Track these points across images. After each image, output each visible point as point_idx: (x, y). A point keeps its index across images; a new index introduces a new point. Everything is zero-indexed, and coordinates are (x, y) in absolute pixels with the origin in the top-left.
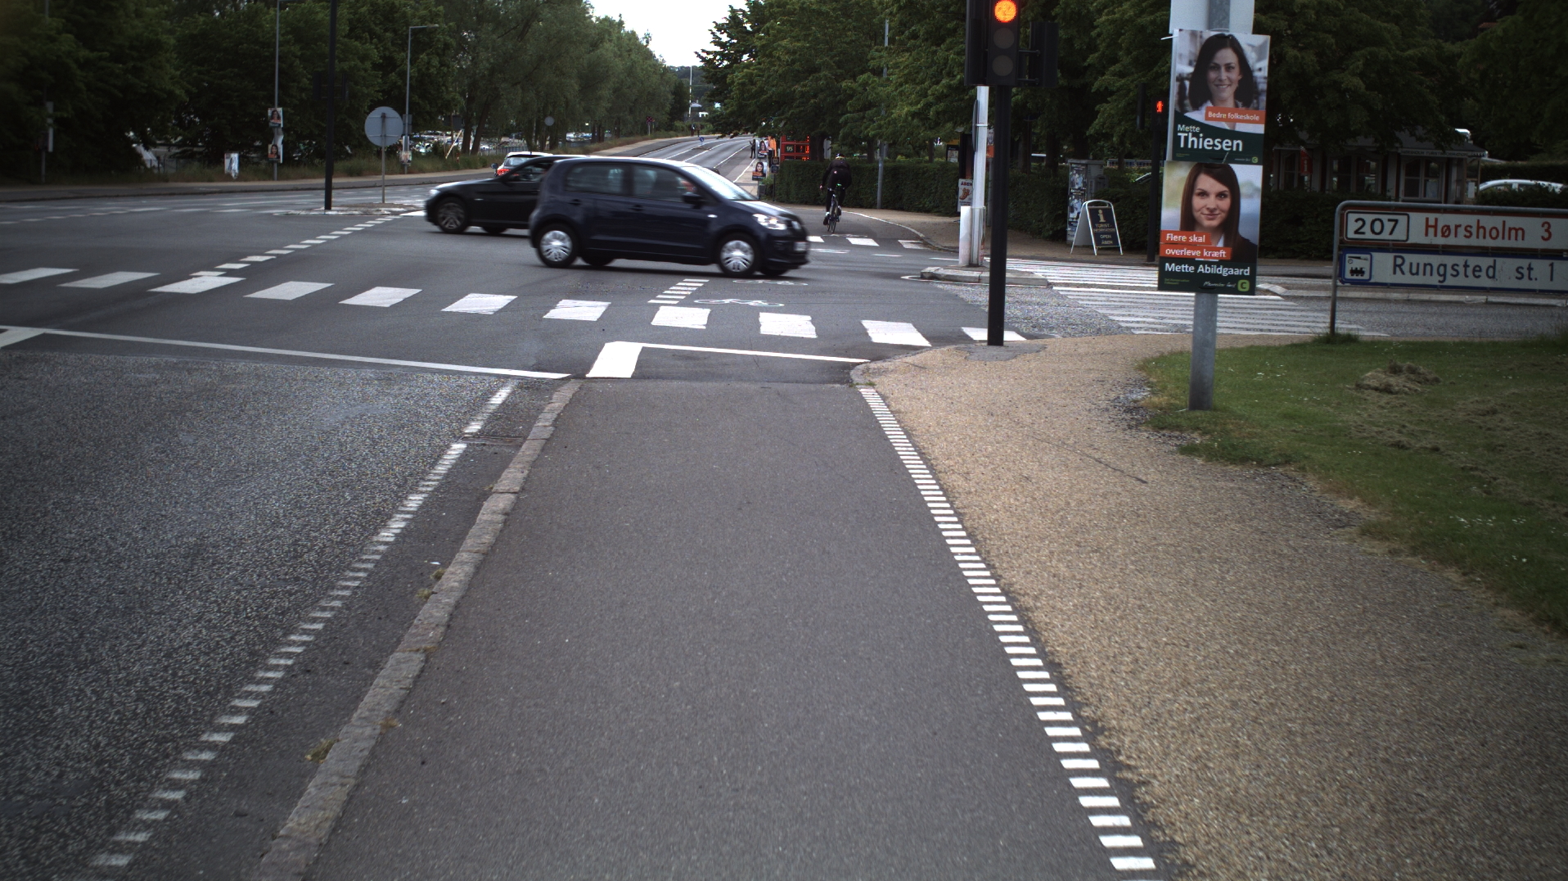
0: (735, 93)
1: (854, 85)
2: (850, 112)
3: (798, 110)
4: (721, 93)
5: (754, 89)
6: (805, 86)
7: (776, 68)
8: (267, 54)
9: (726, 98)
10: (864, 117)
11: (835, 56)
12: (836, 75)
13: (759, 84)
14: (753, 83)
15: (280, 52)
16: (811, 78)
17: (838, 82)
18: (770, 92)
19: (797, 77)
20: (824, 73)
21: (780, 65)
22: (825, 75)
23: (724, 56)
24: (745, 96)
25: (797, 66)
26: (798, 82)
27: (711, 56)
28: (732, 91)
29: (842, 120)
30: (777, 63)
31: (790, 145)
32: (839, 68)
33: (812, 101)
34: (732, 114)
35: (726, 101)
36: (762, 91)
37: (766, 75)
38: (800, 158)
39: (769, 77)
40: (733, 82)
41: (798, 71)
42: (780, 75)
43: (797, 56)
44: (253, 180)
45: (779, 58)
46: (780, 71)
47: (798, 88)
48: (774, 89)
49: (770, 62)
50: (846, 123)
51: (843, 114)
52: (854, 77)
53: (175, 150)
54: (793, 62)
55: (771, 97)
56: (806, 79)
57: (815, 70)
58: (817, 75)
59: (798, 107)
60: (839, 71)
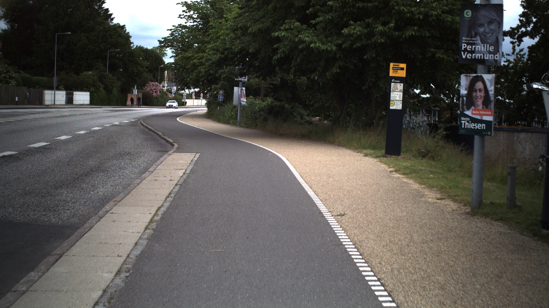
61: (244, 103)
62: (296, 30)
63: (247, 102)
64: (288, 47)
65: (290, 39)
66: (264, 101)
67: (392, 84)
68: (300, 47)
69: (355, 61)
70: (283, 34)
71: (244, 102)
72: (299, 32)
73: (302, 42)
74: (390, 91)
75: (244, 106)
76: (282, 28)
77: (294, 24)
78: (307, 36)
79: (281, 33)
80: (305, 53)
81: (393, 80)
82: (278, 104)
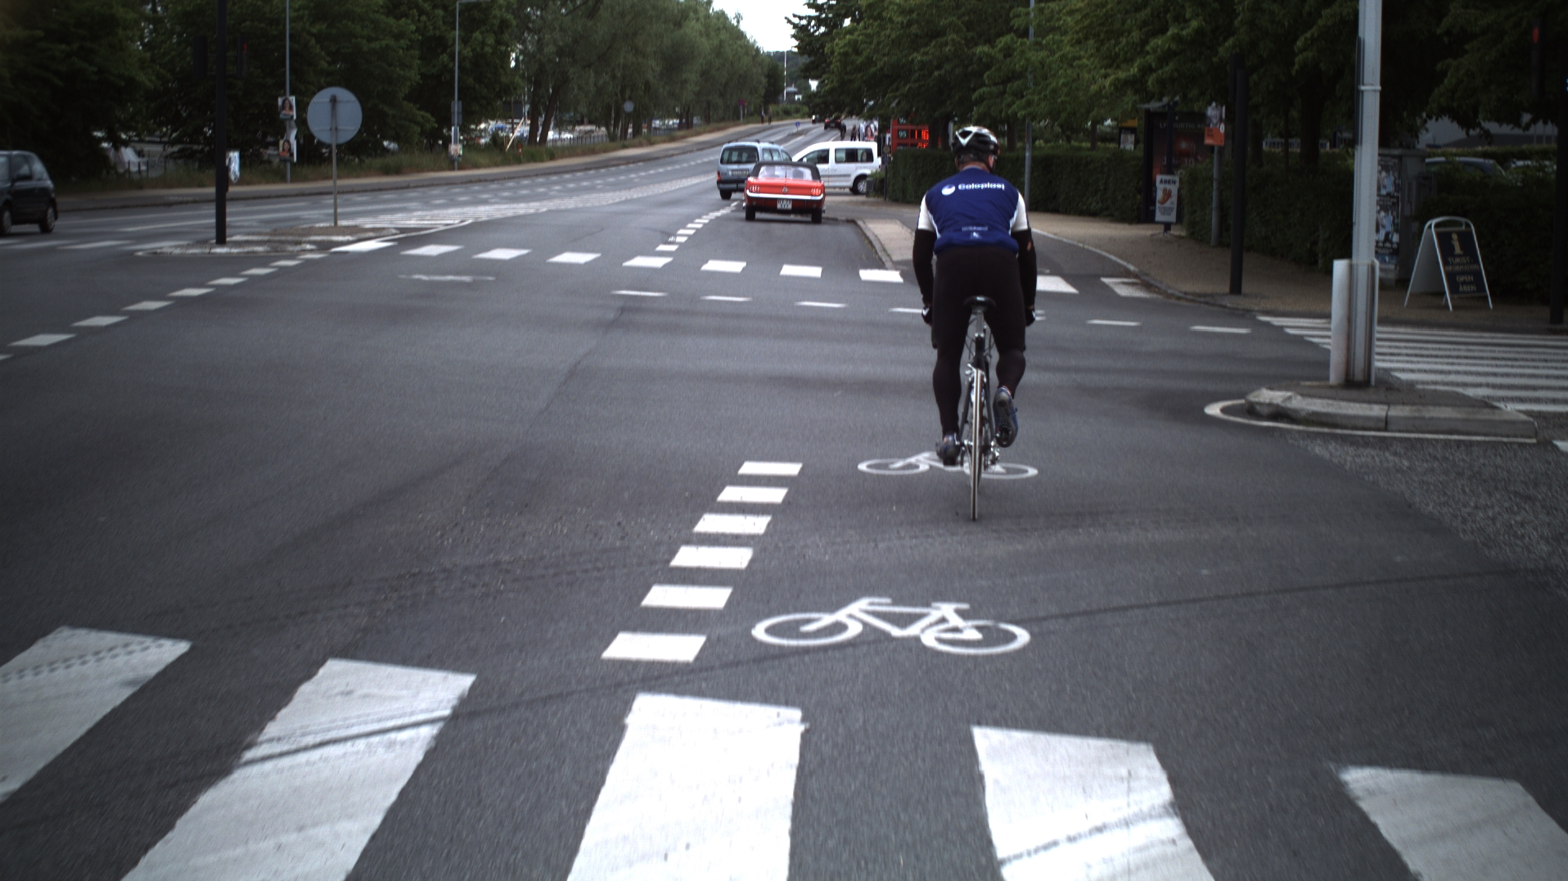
0: (835, 65)
1: (992, 52)
2: (987, 86)
3: (917, 85)
4: (817, 67)
5: (859, 60)
6: (926, 54)
7: (888, 32)
8: (275, 33)
9: (824, 72)
10: (1004, 92)
11: (964, 15)
12: (965, 39)
13: (865, 54)
14: (857, 52)
15: (291, 29)
16: (933, 43)
17: (969, 48)
18: (880, 64)
19: (916, 43)
20: (952, 36)
21: (892, 29)
22: (953, 40)
23: (820, 22)
24: (848, 69)
25: (914, 29)
26: (916, 50)
27: (804, 22)
28: (831, 63)
29: (975, 96)
30: (889, 26)
31: (903, 130)
32: (968, 30)
33: (936, 73)
34: (832, 91)
35: (824, 76)
36: (870, 62)
37: (875, 41)
38: (916, 145)
39: (878, 44)
40: (832, 52)
41: (916, 36)
42: (893, 41)
43: (914, 15)
44: (259, 183)
45: (891, 20)
46: (893, 36)
47: (917, 57)
48: (886, 59)
49: (880, 25)
50: (981, 99)
51: (974, 90)
52: (990, 42)
53: (170, 150)
54: (910, 24)
55: (882, 69)
56: (926, 45)
57: (935, 34)
58: (942, 40)
59: (916, 81)
60: (970, 35)
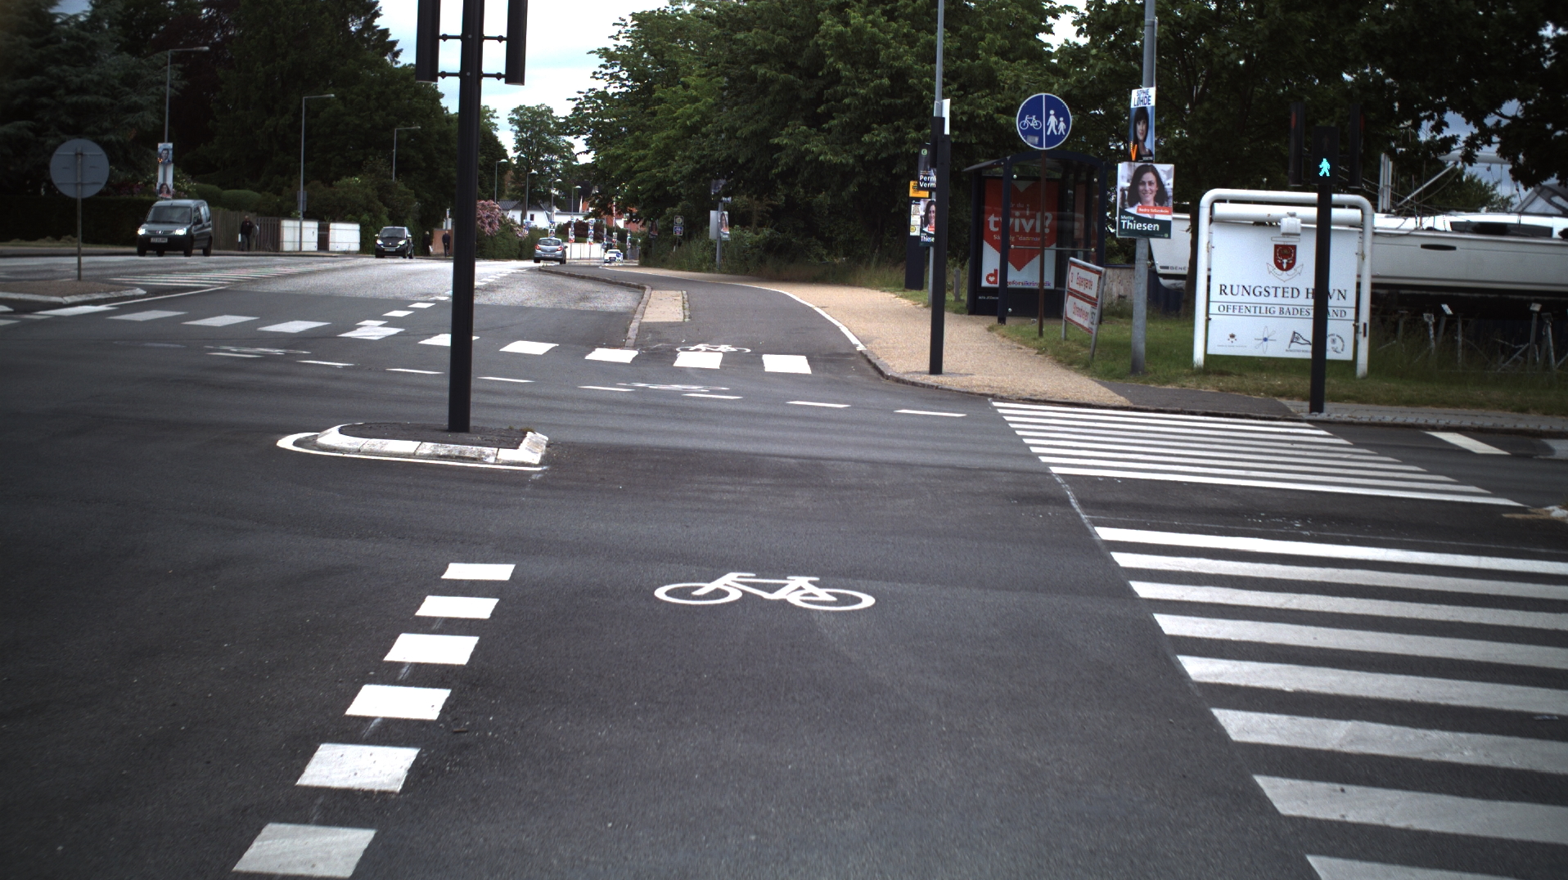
61: (727, 236)
62: (802, 135)
63: (730, 235)
64: (792, 157)
65: (795, 148)
66: (757, 234)
67: (913, 206)
68: (807, 159)
69: (881, 176)
70: (785, 142)
71: (726, 234)
72: (806, 137)
73: (808, 151)
74: (910, 215)
75: (726, 242)
76: (784, 132)
77: (799, 128)
78: (816, 146)
79: (783, 141)
80: (814, 165)
81: (914, 201)
82: (780, 236)
